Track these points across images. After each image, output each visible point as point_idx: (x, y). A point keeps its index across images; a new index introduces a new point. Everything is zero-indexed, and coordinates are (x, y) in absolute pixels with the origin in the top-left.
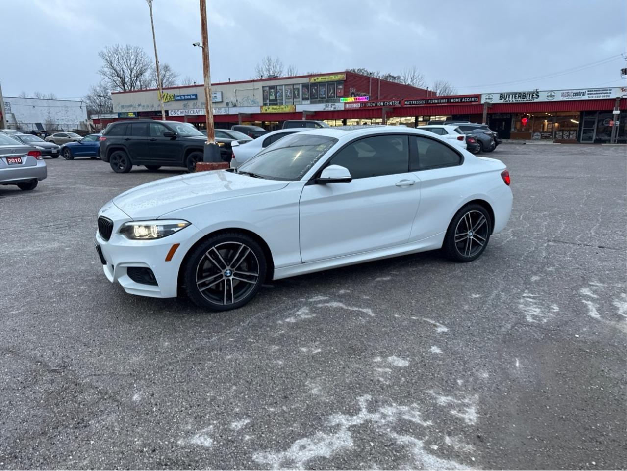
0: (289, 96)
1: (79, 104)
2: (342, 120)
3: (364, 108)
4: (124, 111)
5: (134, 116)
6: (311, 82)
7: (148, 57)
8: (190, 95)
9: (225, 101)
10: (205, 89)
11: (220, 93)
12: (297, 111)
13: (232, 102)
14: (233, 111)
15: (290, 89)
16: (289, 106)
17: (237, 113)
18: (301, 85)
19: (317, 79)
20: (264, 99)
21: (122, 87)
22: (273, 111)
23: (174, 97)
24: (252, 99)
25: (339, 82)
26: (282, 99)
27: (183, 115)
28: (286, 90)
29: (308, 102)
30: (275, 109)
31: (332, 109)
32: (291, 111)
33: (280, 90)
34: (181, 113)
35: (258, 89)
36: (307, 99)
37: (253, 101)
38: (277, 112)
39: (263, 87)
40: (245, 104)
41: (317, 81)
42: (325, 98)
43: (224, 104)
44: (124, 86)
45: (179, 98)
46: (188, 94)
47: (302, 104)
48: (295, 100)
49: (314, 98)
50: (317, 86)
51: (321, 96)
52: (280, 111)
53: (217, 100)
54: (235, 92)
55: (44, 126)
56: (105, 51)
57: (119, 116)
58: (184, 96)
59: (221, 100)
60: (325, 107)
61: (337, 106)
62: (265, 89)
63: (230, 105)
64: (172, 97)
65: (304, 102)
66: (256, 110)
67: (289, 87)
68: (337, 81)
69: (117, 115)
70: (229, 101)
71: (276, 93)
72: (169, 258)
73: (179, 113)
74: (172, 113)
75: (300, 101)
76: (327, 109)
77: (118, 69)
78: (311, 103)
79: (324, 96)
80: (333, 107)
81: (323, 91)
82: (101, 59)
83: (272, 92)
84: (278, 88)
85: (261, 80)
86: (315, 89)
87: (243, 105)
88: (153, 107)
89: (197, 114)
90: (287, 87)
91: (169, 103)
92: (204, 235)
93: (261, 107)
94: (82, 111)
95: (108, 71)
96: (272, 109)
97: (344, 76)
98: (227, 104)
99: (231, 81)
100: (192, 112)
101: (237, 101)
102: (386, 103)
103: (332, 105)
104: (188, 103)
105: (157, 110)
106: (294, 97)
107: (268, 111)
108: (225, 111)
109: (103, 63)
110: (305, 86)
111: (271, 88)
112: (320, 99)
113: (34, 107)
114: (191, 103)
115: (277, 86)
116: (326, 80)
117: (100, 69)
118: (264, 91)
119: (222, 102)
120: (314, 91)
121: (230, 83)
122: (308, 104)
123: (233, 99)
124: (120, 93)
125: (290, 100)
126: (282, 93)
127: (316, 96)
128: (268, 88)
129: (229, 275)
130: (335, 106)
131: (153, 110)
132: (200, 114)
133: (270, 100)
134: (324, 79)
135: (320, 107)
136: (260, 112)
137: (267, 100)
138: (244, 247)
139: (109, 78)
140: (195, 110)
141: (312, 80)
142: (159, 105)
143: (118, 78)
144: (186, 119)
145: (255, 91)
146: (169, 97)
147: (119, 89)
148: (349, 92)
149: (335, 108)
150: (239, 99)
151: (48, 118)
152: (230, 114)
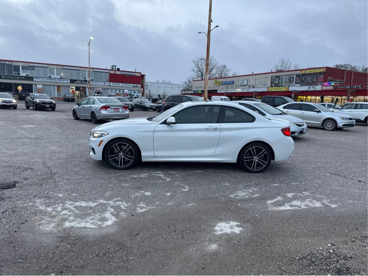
0: (287, 82)
1: (178, 86)
2: (321, 96)
3: (335, 90)
4: (197, 90)
5: (201, 92)
6: (302, 73)
7: (217, 61)
8: (230, 82)
9: (249, 85)
10: (205, 81)
11: (246, 80)
12: (289, 90)
13: (252, 85)
14: (252, 90)
15: (288, 78)
16: (285, 87)
17: (253, 91)
18: (295, 75)
19: (306, 72)
20: (272, 83)
21: (201, 77)
22: (275, 90)
23: (222, 83)
24: (264, 83)
25: (321, 73)
26: (283, 83)
27: (224, 92)
28: (285, 78)
29: (299, 85)
30: (276, 89)
31: (313, 90)
32: (286, 90)
33: (282, 78)
34: (224, 91)
35: (269, 77)
36: (299, 83)
37: (265, 84)
38: (277, 90)
39: (272, 77)
40: (260, 86)
41: (306, 73)
42: (311, 82)
43: (248, 86)
44: (202, 77)
45: (225, 83)
46: (229, 81)
47: (295, 86)
48: (290, 84)
49: (303, 83)
50: (306, 76)
51: (307, 82)
52: (279, 90)
53: (244, 84)
54: (255, 80)
55: (161, 96)
56: (196, 60)
57: (194, 92)
58: (227, 82)
59: (246, 84)
60: (308, 88)
61: (316, 88)
62: (273, 77)
63: (251, 87)
64: (221, 83)
65: (296, 85)
66: (265, 90)
67: (288, 76)
68: (319, 73)
69: (193, 92)
70: (250, 85)
71: (279, 79)
72: (99, 145)
73: (223, 91)
74: (219, 91)
75: (293, 85)
76: (309, 90)
77: (201, 68)
78: (301, 85)
79: (310, 81)
80: (314, 88)
81: (309, 79)
82: (193, 64)
83: (276, 79)
84: (281, 77)
85: (272, 73)
86: (304, 78)
87: (258, 87)
88: (211, 88)
89: (231, 92)
90: (286, 76)
91: (219, 85)
92: (112, 138)
93: (268, 88)
94: (179, 90)
95: (196, 69)
96: (274, 89)
97: (325, 69)
98: (250, 86)
99: (254, 74)
100: (229, 91)
101: (255, 84)
102: (352, 87)
103: (313, 87)
104: (228, 86)
105: (213, 89)
106: (290, 82)
107: (272, 90)
108: (247, 90)
109: (194, 65)
110: (298, 76)
111: (276, 77)
112: (307, 83)
113: (159, 87)
114: (230, 86)
115: (280, 76)
116: (312, 72)
117: (192, 69)
118: (272, 79)
119: (247, 85)
120: (303, 79)
121: (253, 75)
122: (299, 86)
123: (254, 84)
124: (200, 80)
125: (287, 84)
126: (283, 80)
127: (304, 82)
128: (274, 77)
129: (122, 155)
130: (315, 88)
131: (211, 89)
132: (233, 92)
133: (275, 84)
134: (311, 71)
135: (305, 88)
136: (266, 91)
137: (273, 84)
138: (128, 146)
139: (196, 73)
140: (231, 90)
141: (303, 72)
142: (214, 87)
143: (200, 73)
144: (225, 95)
145: (267, 79)
146: (219, 83)
147: (200, 79)
148: (327, 79)
149: (315, 89)
150: (257, 84)
151: (164, 92)
152: (250, 91)
